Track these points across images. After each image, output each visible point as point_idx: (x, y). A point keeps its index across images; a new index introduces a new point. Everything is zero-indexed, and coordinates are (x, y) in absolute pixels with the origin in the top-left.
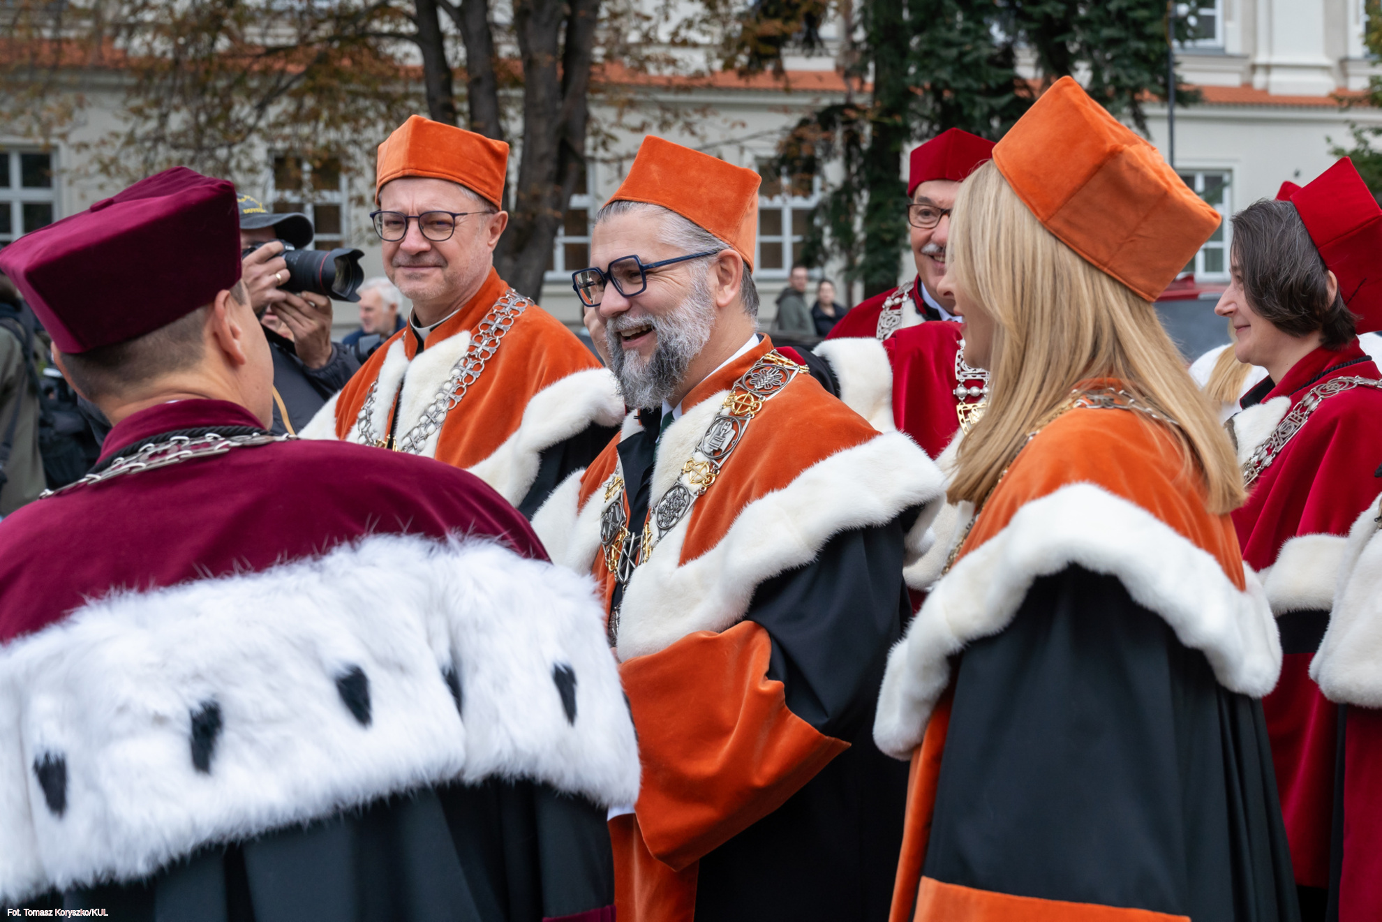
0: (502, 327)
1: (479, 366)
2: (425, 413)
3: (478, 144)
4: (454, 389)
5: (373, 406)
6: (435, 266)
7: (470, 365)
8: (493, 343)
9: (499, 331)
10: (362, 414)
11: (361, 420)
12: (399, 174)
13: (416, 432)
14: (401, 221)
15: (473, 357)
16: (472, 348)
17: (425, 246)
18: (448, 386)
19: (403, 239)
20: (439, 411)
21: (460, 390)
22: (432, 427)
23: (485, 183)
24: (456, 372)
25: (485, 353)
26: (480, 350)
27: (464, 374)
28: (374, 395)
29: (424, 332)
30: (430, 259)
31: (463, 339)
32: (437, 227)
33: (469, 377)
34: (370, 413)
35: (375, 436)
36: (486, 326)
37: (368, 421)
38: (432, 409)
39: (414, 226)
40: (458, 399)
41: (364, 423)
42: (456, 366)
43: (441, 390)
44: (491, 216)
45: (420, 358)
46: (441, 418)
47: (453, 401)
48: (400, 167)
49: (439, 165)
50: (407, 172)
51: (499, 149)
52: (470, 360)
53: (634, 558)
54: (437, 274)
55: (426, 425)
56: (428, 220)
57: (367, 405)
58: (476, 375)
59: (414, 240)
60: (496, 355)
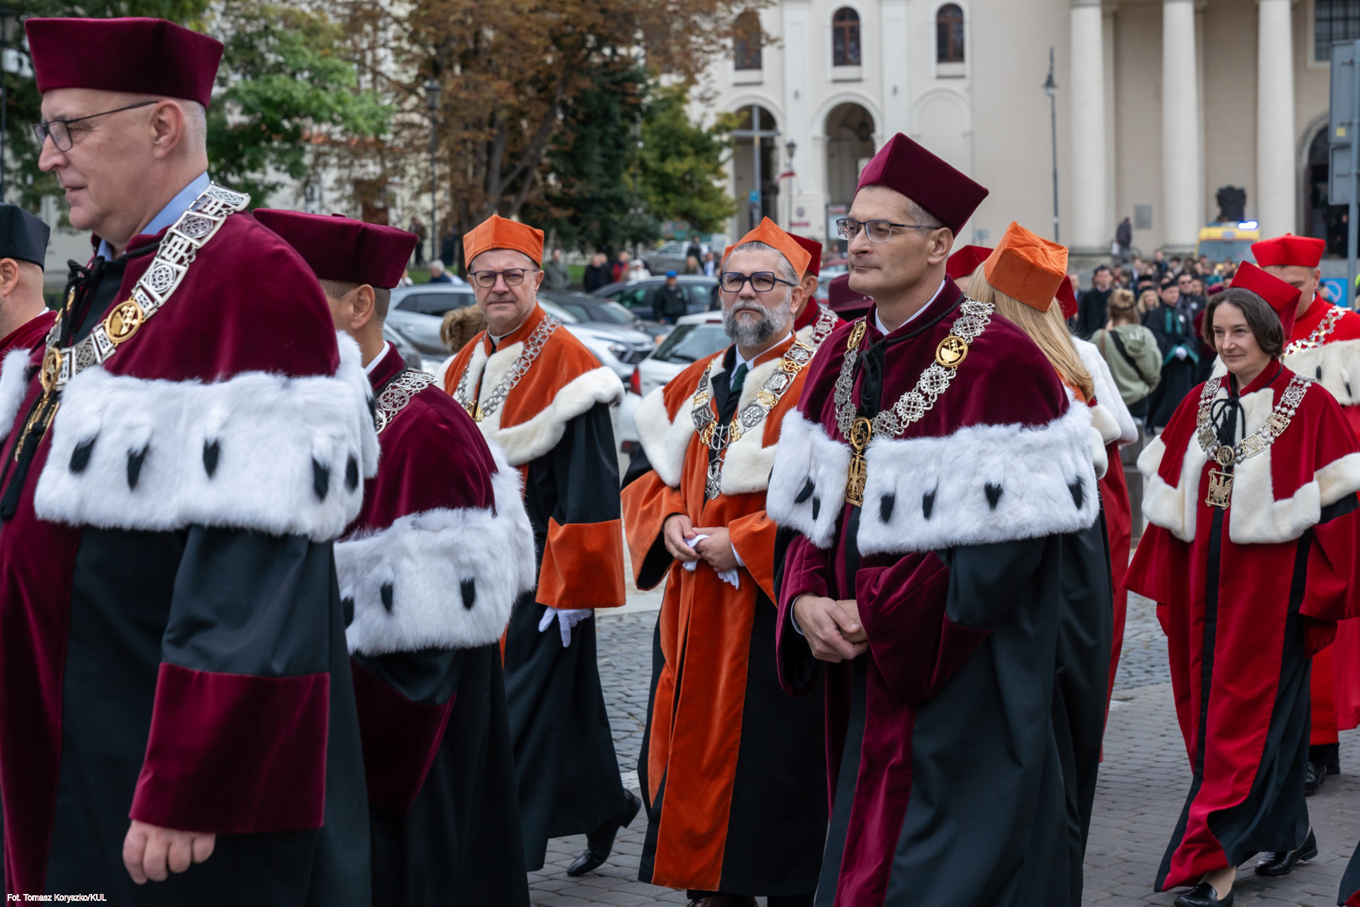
0: (541, 340)
1: (527, 364)
2: (496, 389)
3: (529, 232)
4: (514, 377)
5: (466, 382)
6: (511, 302)
7: (523, 362)
8: (536, 351)
9: (540, 343)
10: (460, 386)
11: (459, 389)
12: (490, 248)
13: (491, 400)
14: (492, 276)
15: (525, 358)
16: (524, 352)
17: (507, 289)
18: (510, 375)
19: (494, 285)
20: (504, 389)
21: (517, 378)
22: (500, 399)
23: (534, 252)
24: (515, 366)
25: (531, 356)
26: (528, 354)
27: (519, 368)
28: (467, 375)
29: (496, 339)
30: (508, 297)
31: (519, 347)
32: (512, 278)
33: (522, 371)
34: (465, 386)
35: (467, 400)
36: (533, 339)
37: (464, 391)
38: (501, 387)
39: (500, 278)
40: (516, 383)
41: (461, 391)
42: (515, 363)
43: (505, 377)
44: (536, 273)
45: (494, 356)
46: (506, 393)
47: (512, 384)
48: (490, 243)
49: (511, 242)
50: (495, 246)
51: (539, 234)
52: (523, 360)
53: (724, 437)
54: (512, 306)
55: (497, 397)
56: (508, 274)
57: (462, 380)
58: (526, 369)
59: (500, 285)
60: (538, 358)
